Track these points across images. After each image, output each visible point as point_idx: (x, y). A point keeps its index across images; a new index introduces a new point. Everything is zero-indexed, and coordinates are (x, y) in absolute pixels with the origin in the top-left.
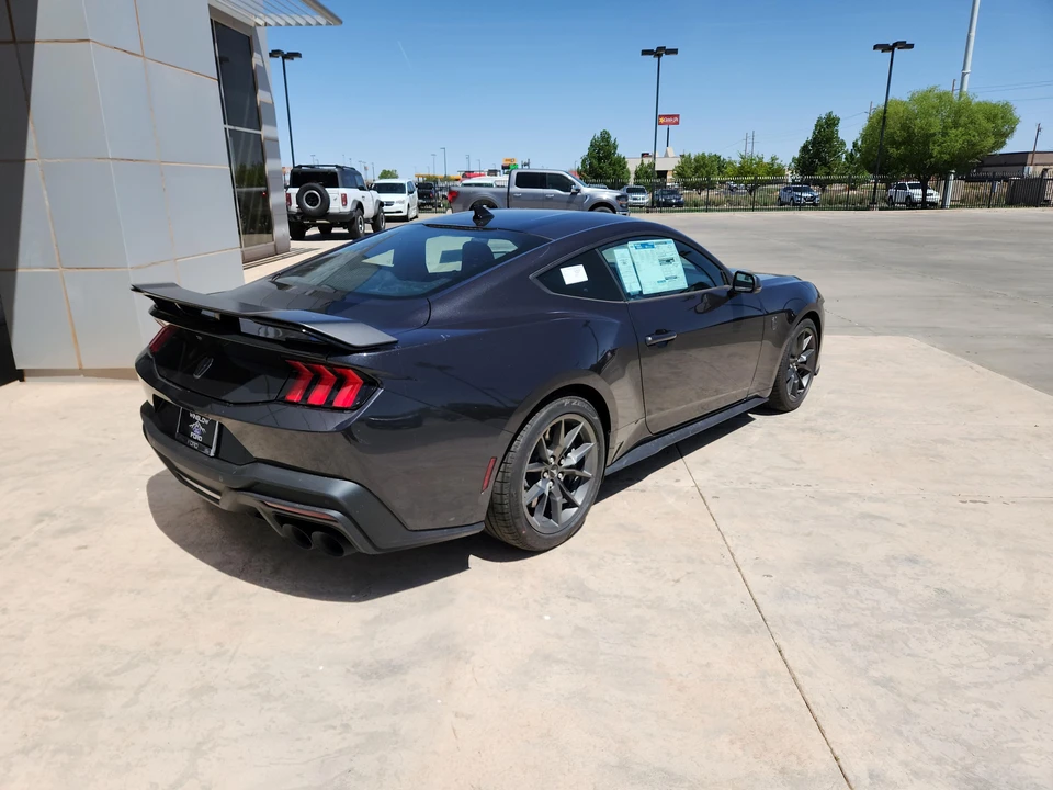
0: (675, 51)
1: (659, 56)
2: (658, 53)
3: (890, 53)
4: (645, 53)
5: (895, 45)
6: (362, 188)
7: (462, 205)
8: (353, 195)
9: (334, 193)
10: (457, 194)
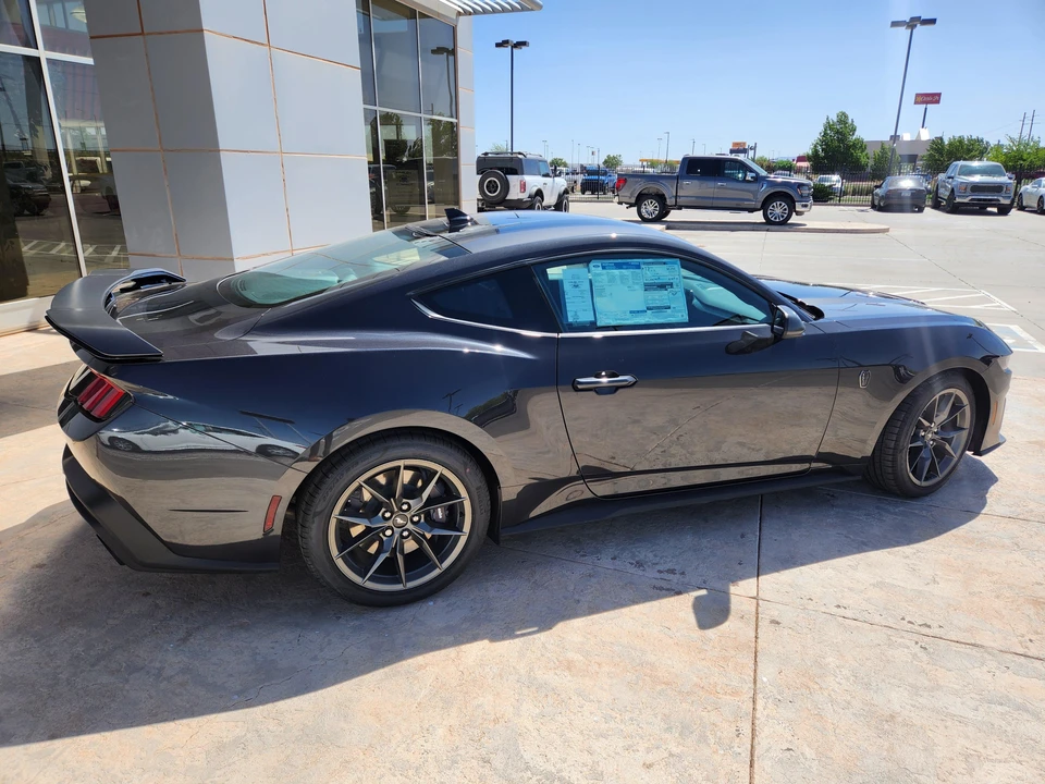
0: (932, 21)
1: (913, 27)
2: (911, 24)
4: (894, 24)
6: (547, 175)
7: (629, 193)
8: (534, 182)
9: (513, 180)
10: (625, 181)
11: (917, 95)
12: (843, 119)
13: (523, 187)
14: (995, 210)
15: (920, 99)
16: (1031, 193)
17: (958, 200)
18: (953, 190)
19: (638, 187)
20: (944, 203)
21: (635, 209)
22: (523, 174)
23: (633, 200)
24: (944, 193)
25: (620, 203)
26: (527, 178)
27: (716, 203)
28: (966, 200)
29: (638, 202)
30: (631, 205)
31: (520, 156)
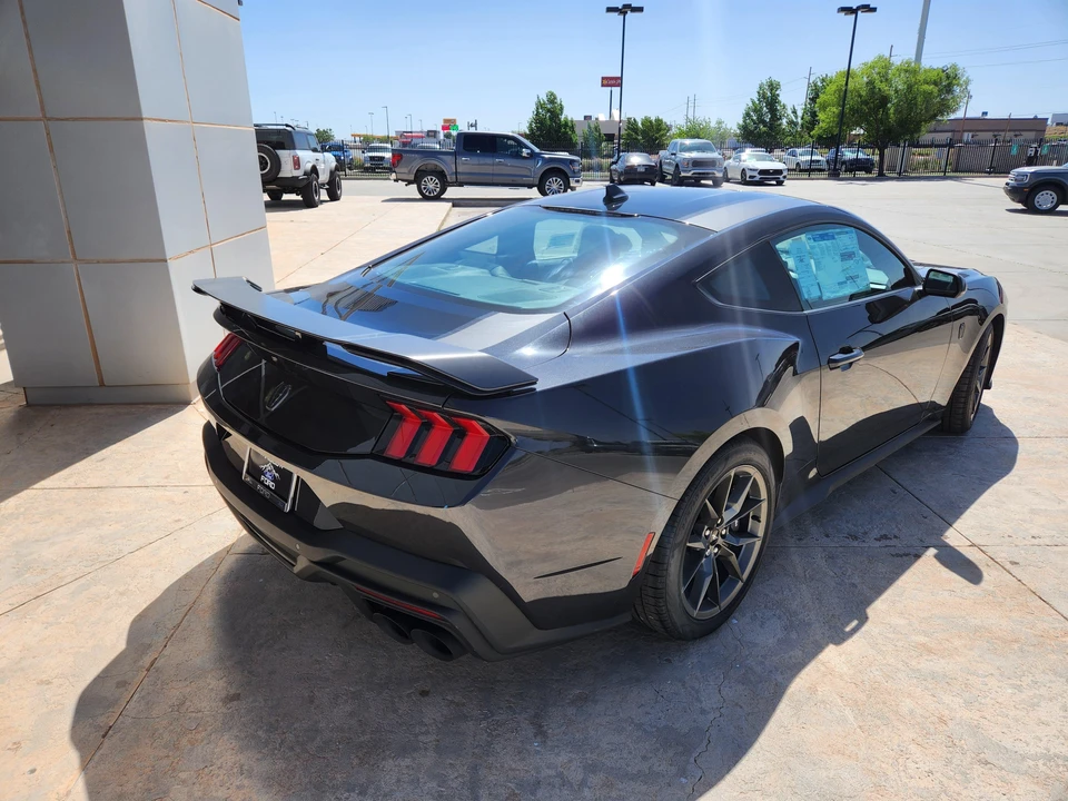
0: (640, 9)
1: (625, 13)
2: (624, 10)
3: (854, 16)
4: (610, 10)
5: (858, 8)
6: (315, 150)
7: (408, 170)
8: (308, 158)
9: (285, 155)
10: (401, 156)
11: (603, 78)
12: (552, 99)
13: (297, 163)
14: (710, 182)
15: (605, 82)
16: (734, 167)
17: (683, 174)
18: (677, 166)
19: (417, 164)
20: (669, 177)
21: (415, 186)
22: (294, 148)
23: (412, 177)
24: (669, 169)
25: (396, 180)
26: (300, 153)
27: (496, 179)
28: (689, 174)
29: (417, 179)
30: (410, 182)
31: (288, 128)
